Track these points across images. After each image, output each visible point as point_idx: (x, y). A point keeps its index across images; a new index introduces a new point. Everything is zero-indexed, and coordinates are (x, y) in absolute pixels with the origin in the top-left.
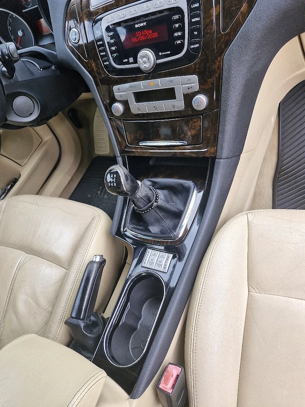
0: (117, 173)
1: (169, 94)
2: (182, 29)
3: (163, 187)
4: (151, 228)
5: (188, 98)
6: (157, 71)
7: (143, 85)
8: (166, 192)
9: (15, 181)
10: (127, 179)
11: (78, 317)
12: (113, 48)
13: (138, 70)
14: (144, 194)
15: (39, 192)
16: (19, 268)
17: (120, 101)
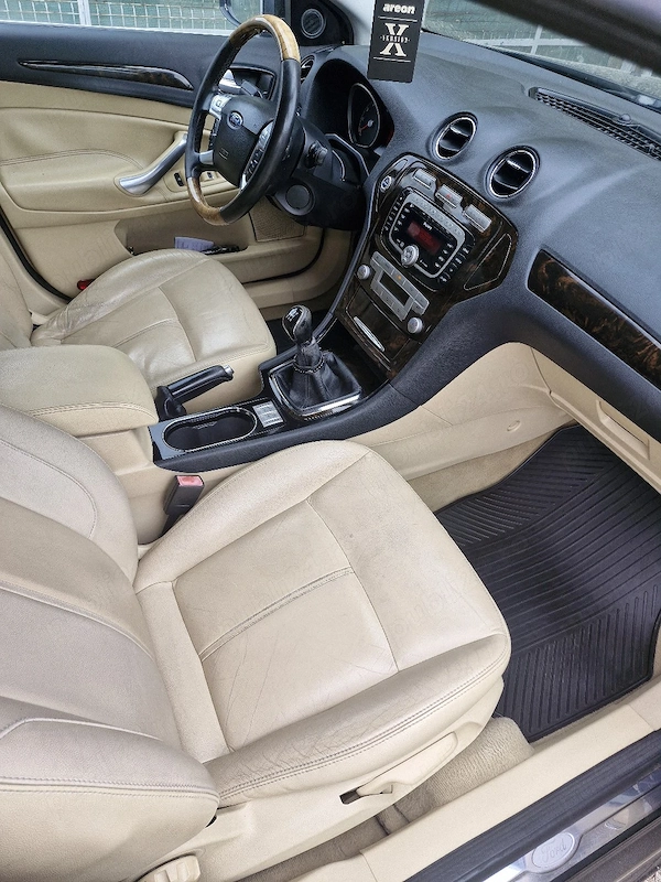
0: (300, 313)
1: (403, 297)
2: (446, 257)
3: (336, 372)
4: (292, 392)
5: (412, 314)
6: (409, 271)
7: (394, 273)
8: (334, 377)
9: (235, 249)
10: (302, 325)
11: (172, 391)
12: (400, 223)
13: (398, 256)
14: (309, 353)
15: (246, 284)
16: (161, 325)
17: (370, 267)
